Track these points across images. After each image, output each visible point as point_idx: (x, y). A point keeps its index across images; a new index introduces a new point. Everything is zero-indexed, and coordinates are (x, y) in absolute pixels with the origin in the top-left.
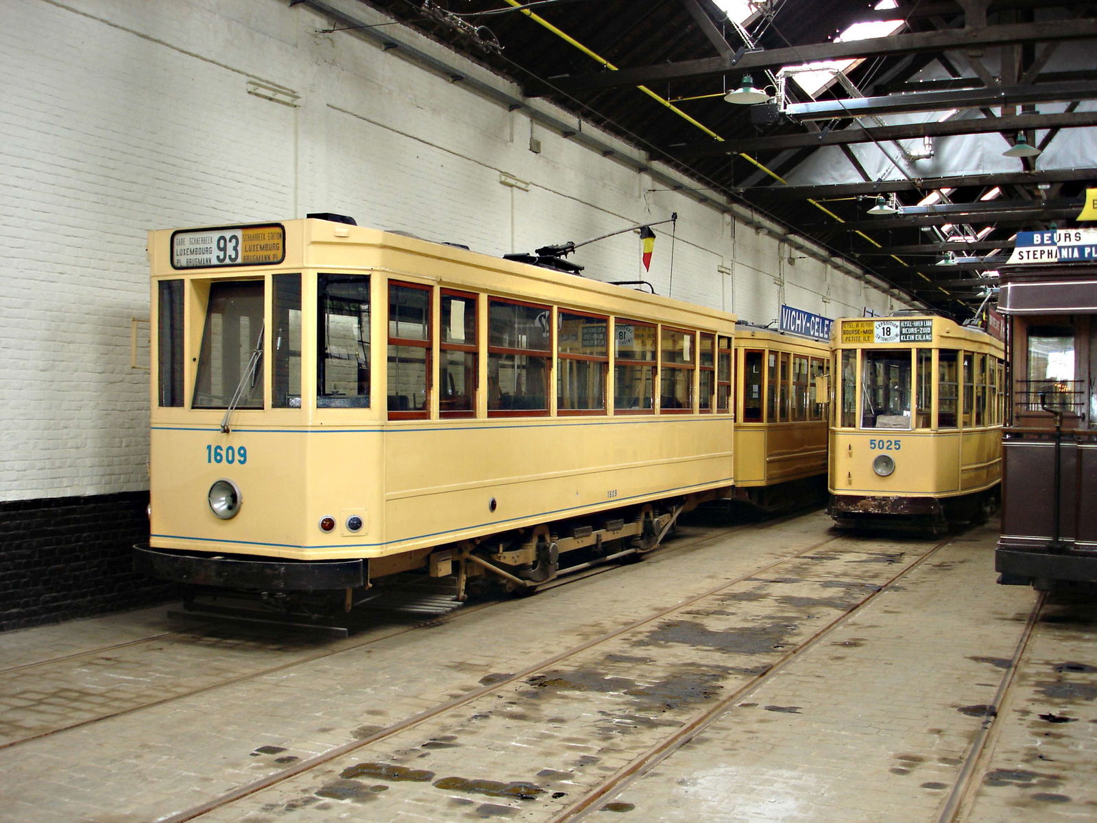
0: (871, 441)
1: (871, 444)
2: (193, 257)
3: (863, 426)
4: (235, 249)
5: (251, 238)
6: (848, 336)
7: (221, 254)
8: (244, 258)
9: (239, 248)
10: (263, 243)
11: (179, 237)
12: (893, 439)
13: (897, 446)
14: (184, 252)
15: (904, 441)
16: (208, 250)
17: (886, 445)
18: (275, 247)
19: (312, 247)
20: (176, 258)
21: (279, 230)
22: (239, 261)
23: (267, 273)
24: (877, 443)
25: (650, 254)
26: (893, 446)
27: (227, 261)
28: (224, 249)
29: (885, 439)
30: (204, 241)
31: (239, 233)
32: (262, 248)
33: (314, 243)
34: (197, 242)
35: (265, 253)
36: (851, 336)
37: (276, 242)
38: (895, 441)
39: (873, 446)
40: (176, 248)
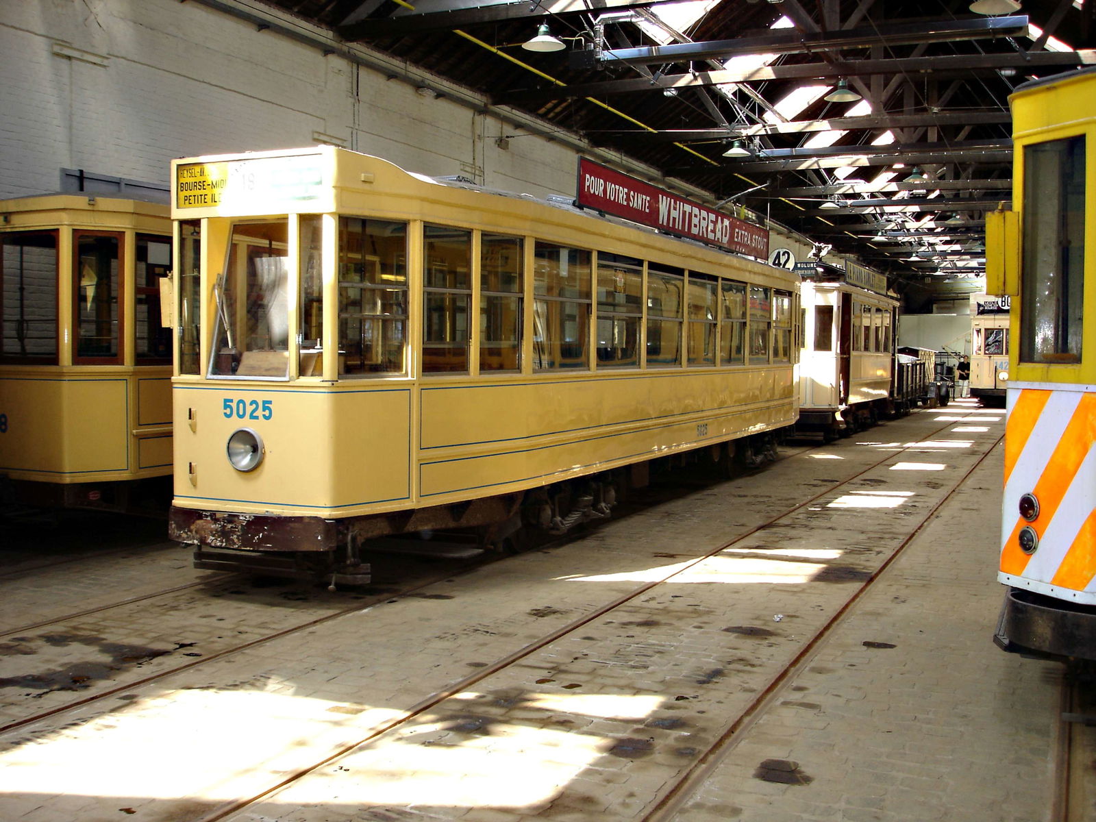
0: (226, 401)
1: (226, 407)
3: (214, 373)
6: (188, 193)
12: (260, 397)
13: (267, 413)
15: (280, 401)
17: (249, 409)
24: (234, 405)
26: (259, 413)
29: (248, 397)
36: (192, 193)
38: (265, 402)
39: (228, 411)
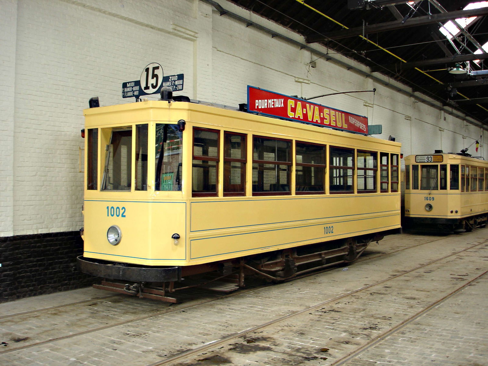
2: (421, 160)
4: (431, 159)
5: (435, 157)
7: (428, 160)
8: (433, 161)
9: (432, 159)
10: (438, 158)
11: (417, 156)
14: (418, 159)
16: (425, 159)
18: (441, 159)
19: (449, 160)
20: (416, 161)
21: (441, 156)
22: (432, 162)
23: (439, 164)
25: (478, 148)
27: (429, 162)
28: (428, 159)
30: (423, 157)
31: (432, 156)
32: (438, 159)
33: (449, 159)
34: (422, 158)
35: (438, 160)
37: (441, 158)
40: (416, 159)
